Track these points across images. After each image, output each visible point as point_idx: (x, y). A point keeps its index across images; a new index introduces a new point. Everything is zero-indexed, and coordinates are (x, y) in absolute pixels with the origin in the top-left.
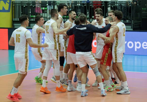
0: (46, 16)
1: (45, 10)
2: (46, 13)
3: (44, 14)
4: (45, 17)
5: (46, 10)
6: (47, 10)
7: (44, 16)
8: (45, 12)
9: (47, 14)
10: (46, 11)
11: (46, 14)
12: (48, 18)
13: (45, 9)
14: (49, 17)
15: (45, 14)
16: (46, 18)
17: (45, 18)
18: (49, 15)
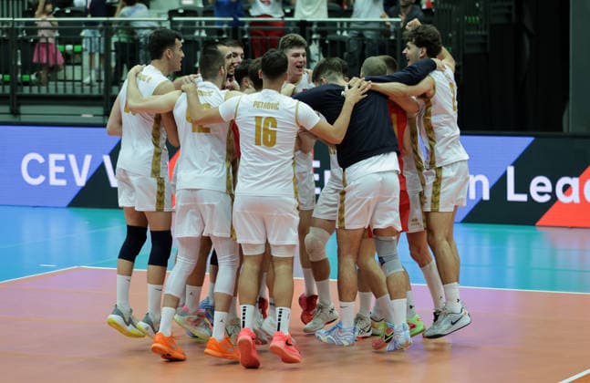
0: (77, 77)
1: (75, 53)
2: (80, 64)
3: (69, 68)
4: (73, 81)
5: (77, 56)
6: (80, 53)
7: (70, 77)
8: (76, 61)
9: (82, 70)
10: (77, 59)
11: (78, 69)
12: (88, 85)
13: (73, 50)
14: (91, 81)
15: (73, 69)
16: (80, 83)
17: (76, 83)
18: (90, 74)
